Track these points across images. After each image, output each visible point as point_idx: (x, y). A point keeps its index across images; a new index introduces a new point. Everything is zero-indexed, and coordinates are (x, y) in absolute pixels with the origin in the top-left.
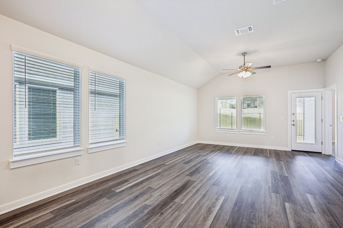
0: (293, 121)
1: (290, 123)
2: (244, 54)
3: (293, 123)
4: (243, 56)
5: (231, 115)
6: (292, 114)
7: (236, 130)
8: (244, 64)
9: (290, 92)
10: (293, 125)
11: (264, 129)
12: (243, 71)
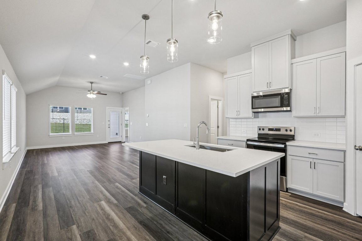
0: (109, 125)
4: (91, 84)
6: (108, 121)
7: (71, 133)
8: (92, 90)
9: (107, 108)
10: (109, 127)
11: (92, 131)
12: (90, 94)
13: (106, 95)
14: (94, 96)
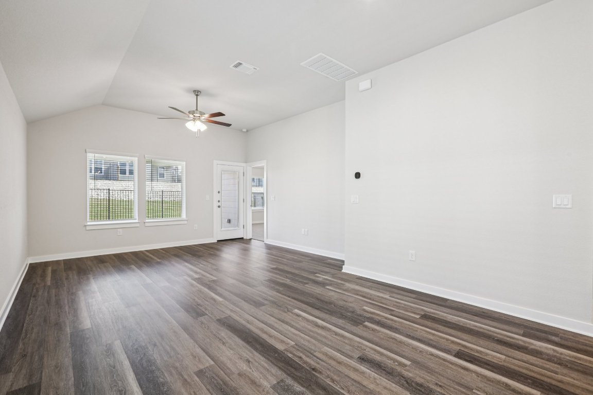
0: (219, 202)
1: (215, 204)
2: (197, 93)
7: (137, 221)
8: (197, 110)
9: (215, 162)
10: (219, 207)
11: (184, 216)
12: (194, 120)
14: (203, 127)
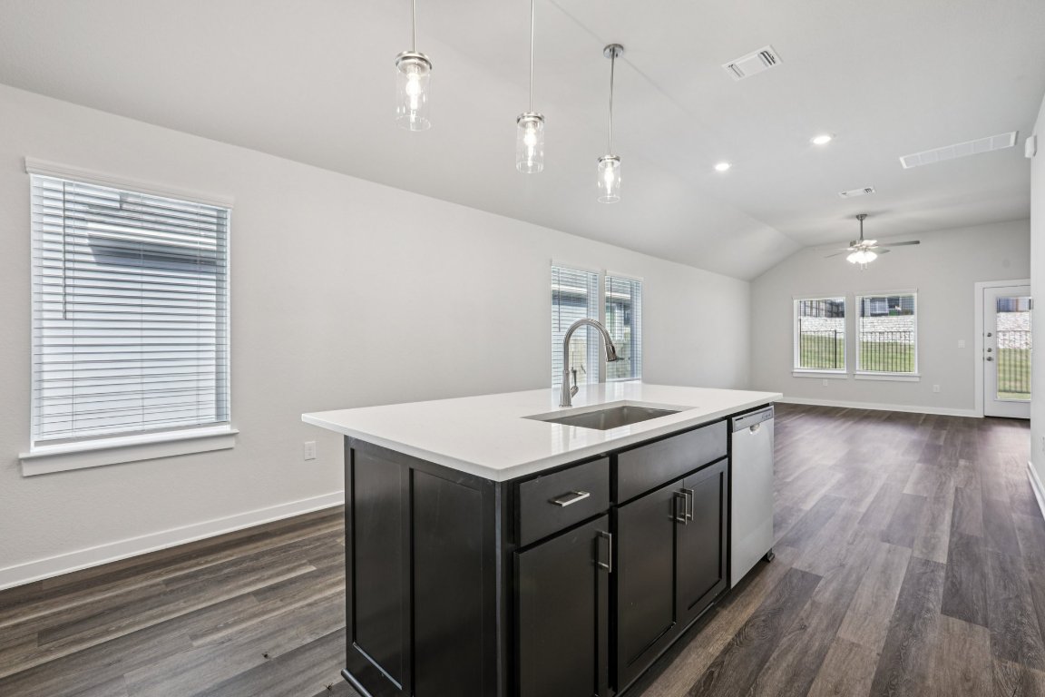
0: (990, 350)
1: (979, 355)
2: (861, 217)
3: (988, 355)
4: (859, 222)
5: (832, 335)
6: (986, 334)
7: (846, 372)
8: (861, 237)
9: (979, 286)
10: (989, 359)
11: (915, 370)
12: (857, 250)
13: (918, 242)
14: (871, 257)
